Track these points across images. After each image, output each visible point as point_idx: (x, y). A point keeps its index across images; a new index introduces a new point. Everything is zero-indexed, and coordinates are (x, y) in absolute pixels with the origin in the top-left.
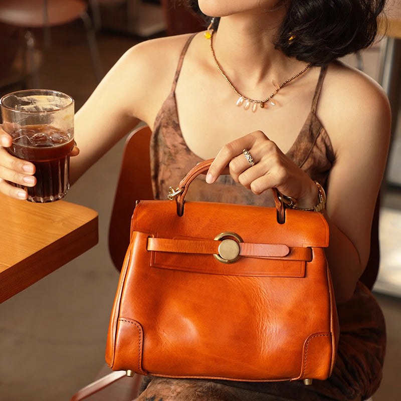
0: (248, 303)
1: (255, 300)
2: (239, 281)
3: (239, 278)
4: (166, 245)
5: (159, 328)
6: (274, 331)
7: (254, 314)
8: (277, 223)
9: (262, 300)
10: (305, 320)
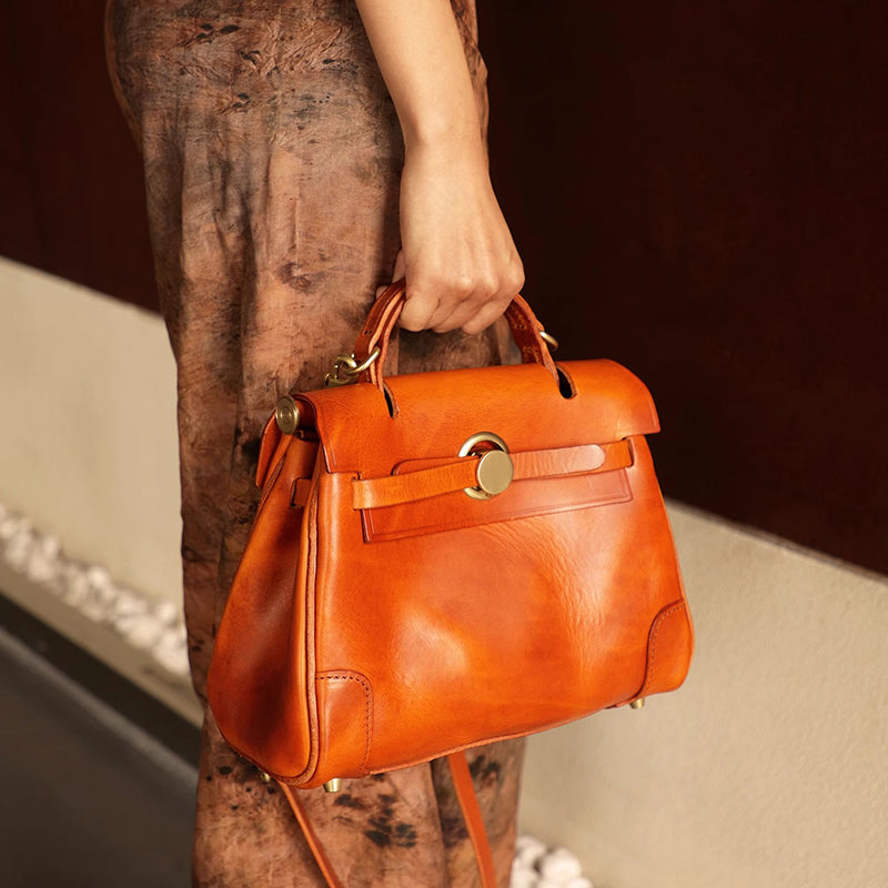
0: (540, 575)
1: (548, 565)
2: (512, 532)
3: (508, 526)
4: (392, 490)
5: (393, 673)
6: (597, 622)
7: (556, 596)
8: (562, 397)
9: (562, 561)
10: (645, 586)
